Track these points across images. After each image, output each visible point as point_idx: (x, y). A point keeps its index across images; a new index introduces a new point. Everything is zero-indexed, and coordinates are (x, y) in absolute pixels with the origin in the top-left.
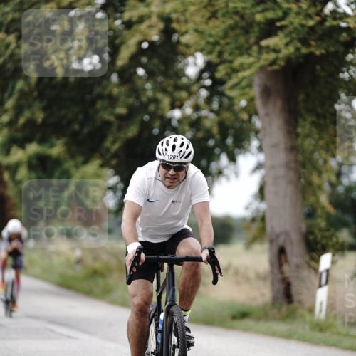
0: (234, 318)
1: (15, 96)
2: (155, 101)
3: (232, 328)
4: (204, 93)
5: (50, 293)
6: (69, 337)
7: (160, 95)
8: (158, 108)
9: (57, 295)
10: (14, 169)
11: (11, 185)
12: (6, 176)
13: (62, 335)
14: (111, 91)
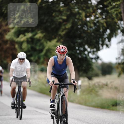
0: (113, 105)
2: (79, 14)
3: (113, 110)
4: (99, 11)
5: (35, 95)
6: (44, 114)
7: (81, 11)
8: (80, 16)
9: (39, 96)
10: (21, 44)
12: (17, 46)
13: (41, 113)
14: (60, 9)
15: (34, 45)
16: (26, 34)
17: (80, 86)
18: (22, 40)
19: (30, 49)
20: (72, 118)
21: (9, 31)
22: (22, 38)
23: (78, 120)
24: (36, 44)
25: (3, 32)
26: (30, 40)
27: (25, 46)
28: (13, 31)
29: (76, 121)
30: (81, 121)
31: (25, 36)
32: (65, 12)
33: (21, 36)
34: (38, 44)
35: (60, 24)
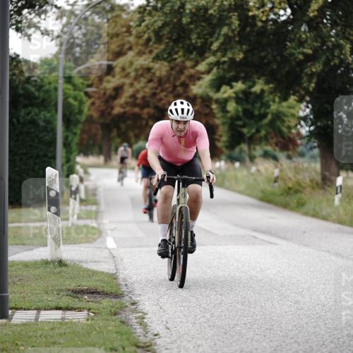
1: (221, 39)
2: (340, 47)
5: (253, 206)
8: (341, 53)
9: (259, 207)
10: (223, 103)
11: (219, 115)
12: (214, 106)
13: (263, 240)
14: (301, 36)
15: (249, 107)
16: (234, 84)
17: (341, 186)
18: (226, 95)
19: (241, 114)
20: (325, 251)
21: (199, 79)
22: (225, 92)
23: (337, 254)
24: (253, 104)
25: (187, 81)
26: (241, 95)
27: (231, 107)
28: (208, 78)
29: (334, 258)
30: (342, 257)
31: (232, 87)
32: (309, 41)
33: (224, 88)
34: (258, 105)
35: (301, 64)
